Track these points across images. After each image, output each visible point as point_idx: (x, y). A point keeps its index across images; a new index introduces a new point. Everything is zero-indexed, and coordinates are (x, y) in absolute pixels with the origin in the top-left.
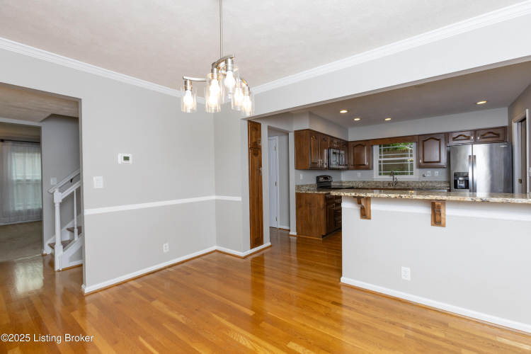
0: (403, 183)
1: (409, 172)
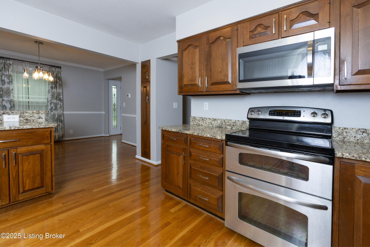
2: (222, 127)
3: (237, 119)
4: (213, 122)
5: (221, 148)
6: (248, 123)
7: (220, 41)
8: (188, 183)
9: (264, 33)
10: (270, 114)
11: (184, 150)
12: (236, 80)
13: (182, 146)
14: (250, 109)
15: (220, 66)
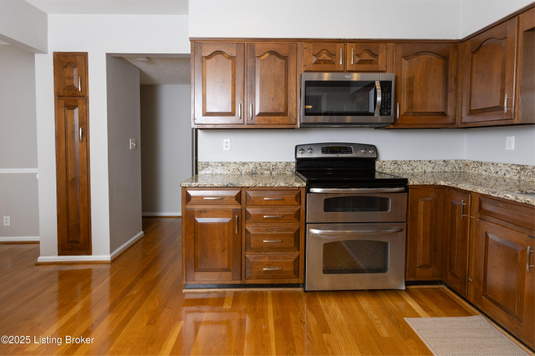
2: (256, 174)
3: (278, 161)
4: (242, 168)
5: (298, 197)
6: (294, 164)
7: (273, 57)
8: (243, 258)
9: (329, 62)
10: (323, 152)
11: (235, 212)
12: (295, 111)
13: (230, 207)
14: (296, 147)
15: (272, 90)
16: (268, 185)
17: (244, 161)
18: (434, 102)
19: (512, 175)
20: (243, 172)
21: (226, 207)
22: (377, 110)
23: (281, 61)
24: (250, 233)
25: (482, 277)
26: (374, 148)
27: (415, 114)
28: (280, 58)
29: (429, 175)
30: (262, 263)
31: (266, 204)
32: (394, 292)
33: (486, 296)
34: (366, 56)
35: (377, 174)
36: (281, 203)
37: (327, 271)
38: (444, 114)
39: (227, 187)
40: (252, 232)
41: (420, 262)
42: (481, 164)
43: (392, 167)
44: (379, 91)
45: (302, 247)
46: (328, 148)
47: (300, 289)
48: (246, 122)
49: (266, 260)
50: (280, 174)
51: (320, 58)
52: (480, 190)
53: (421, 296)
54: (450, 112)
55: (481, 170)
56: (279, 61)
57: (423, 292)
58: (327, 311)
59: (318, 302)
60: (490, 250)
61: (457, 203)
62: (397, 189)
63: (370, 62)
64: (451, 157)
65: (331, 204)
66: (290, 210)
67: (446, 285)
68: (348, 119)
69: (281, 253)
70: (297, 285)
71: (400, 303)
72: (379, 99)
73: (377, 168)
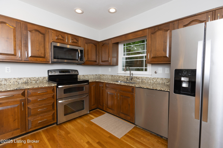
0: (138, 78)
1: (144, 68)
3: (40, 76)
4: (19, 81)
5: (53, 90)
6: (47, 78)
7: (37, 33)
8: (27, 121)
9: (62, 40)
10: (60, 72)
11: (21, 101)
12: (49, 57)
13: (18, 99)
14: (48, 71)
15: (38, 47)
16: (40, 87)
17: (20, 77)
18: (93, 58)
19: (110, 78)
20: (20, 83)
21: (15, 100)
22: (79, 59)
23: (42, 35)
24: (30, 109)
25: (107, 103)
26: (77, 71)
27: (89, 61)
28: (41, 34)
29: (92, 79)
30: (37, 120)
31: (39, 95)
32: (86, 115)
33: (108, 108)
34: (75, 41)
35: (78, 79)
36: (46, 93)
37: (65, 114)
38: (96, 61)
39: (16, 90)
40: (31, 108)
41: (92, 104)
42: (104, 75)
43: (83, 77)
44: (80, 53)
45: (55, 108)
46: (61, 71)
47: (55, 125)
48: (23, 59)
49: (40, 118)
50: (41, 82)
51: (59, 38)
52: (106, 82)
53: (93, 113)
54: (97, 61)
55: (104, 77)
56: (41, 35)
57: (93, 112)
58: (67, 128)
59: (63, 126)
60: (108, 96)
61: (100, 86)
62: (86, 84)
63: (76, 43)
64: (97, 73)
65: (66, 91)
66: (50, 96)
67: (98, 108)
68: (66, 61)
69: (46, 113)
70: (54, 124)
71: (88, 117)
72: (80, 55)
73: (78, 78)
